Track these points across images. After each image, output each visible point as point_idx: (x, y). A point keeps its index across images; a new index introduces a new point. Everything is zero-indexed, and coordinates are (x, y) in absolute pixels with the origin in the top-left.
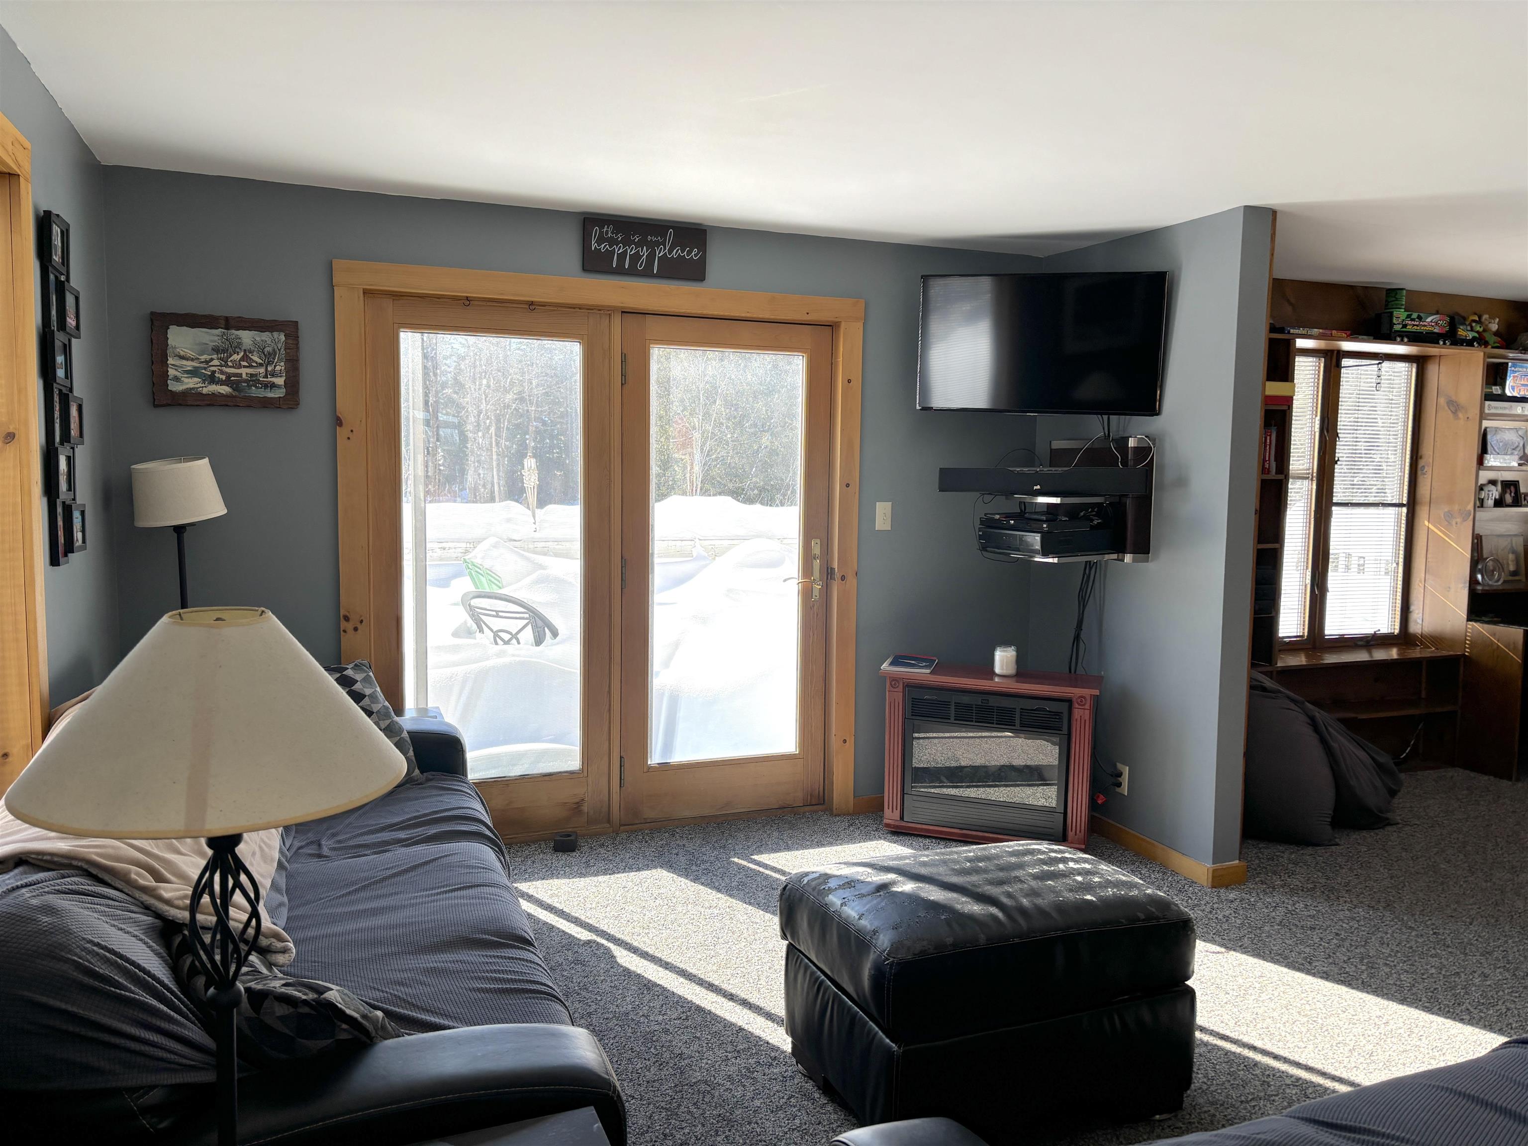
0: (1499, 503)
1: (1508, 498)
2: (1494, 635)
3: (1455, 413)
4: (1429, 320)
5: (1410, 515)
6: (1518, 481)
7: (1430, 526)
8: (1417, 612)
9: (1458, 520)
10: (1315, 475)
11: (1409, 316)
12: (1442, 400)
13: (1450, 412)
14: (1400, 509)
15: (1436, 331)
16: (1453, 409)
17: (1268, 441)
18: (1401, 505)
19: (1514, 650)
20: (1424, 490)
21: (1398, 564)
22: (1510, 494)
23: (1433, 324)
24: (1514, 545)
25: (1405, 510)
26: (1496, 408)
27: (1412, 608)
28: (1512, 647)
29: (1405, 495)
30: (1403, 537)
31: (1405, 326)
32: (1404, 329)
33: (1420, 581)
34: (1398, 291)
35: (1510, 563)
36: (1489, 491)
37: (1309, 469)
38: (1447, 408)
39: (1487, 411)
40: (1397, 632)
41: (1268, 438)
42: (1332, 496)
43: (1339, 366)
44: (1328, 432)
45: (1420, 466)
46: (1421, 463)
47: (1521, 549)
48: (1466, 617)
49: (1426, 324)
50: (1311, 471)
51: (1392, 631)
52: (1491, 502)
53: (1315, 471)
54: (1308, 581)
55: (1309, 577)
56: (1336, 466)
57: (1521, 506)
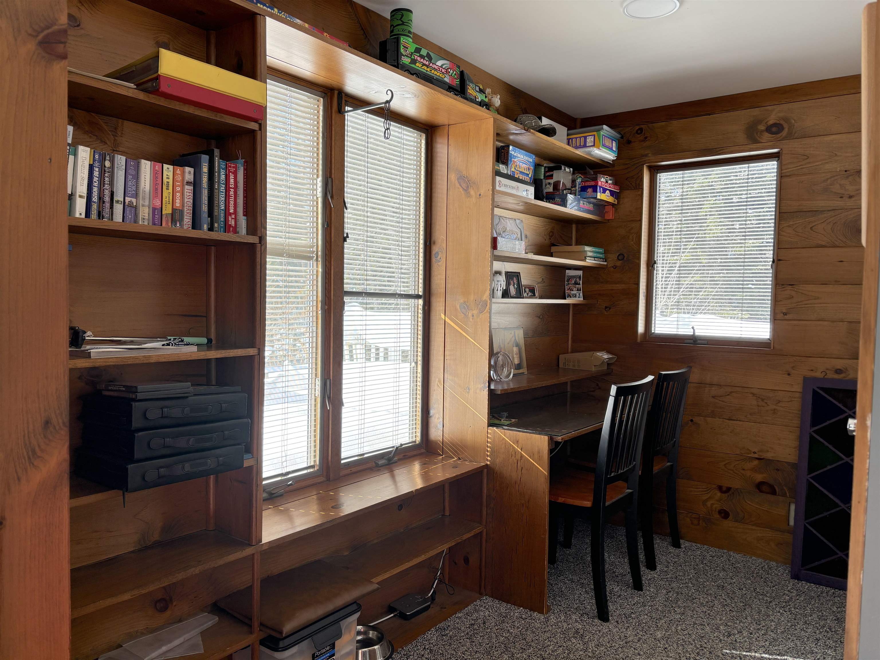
0: (506, 294)
1: (513, 290)
2: (517, 442)
3: (466, 190)
4: (440, 63)
5: (426, 308)
6: (519, 273)
7: (447, 320)
8: (437, 416)
9: (475, 312)
10: (320, 253)
11: (418, 50)
12: (453, 177)
13: (461, 190)
14: (416, 300)
15: (446, 79)
16: (464, 185)
17: (232, 181)
18: (418, 297)
19: (539, 461)
20: (438, 279)
21: (416, 363)
22: (514, 285)
23: (443, 70)
24: (517, 338)
25: (421, 302)
26: (506, 186)
27: (432, 412)
28: (536, 456)
29: (421, 285)
30: (420, 333)
31: (414, 62)
32: (413, 66)
33: (439, 381)
34: (404, 12)
35: (515, 356)
36: (498, 281)
37: (312, 247)
38: (457, 185)
39: (497, 188)
40: (418, 439)
41: (232, 176)
42: (342, 283)
43: (341, 112)
44: (332, 197)
45: (433, 253)
46: (435, 249)
47: (522, 342)
48: (486, 421)
49: (436, 67)
50: (315, 249)
51: (414, 440)
52: (500, 293)
53: (320, 249)
54: (318, 393)
55: (318, 388)
56: (346, 245)
57: (523, 298)
